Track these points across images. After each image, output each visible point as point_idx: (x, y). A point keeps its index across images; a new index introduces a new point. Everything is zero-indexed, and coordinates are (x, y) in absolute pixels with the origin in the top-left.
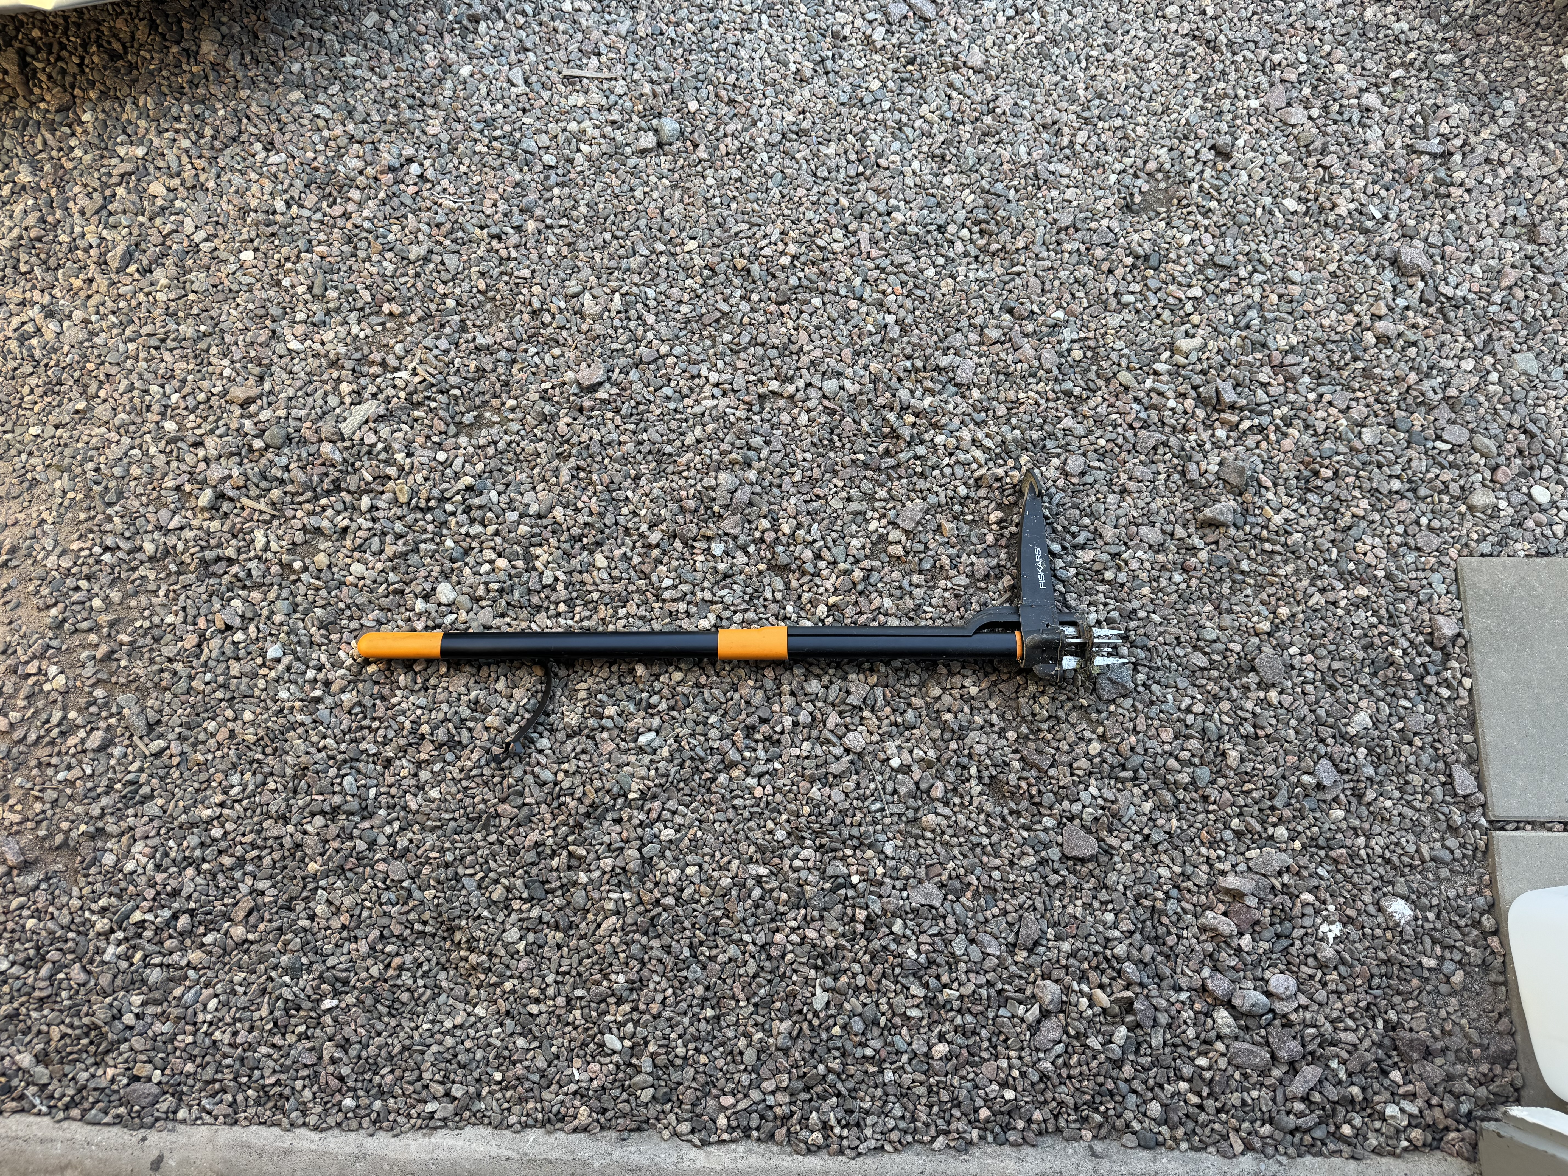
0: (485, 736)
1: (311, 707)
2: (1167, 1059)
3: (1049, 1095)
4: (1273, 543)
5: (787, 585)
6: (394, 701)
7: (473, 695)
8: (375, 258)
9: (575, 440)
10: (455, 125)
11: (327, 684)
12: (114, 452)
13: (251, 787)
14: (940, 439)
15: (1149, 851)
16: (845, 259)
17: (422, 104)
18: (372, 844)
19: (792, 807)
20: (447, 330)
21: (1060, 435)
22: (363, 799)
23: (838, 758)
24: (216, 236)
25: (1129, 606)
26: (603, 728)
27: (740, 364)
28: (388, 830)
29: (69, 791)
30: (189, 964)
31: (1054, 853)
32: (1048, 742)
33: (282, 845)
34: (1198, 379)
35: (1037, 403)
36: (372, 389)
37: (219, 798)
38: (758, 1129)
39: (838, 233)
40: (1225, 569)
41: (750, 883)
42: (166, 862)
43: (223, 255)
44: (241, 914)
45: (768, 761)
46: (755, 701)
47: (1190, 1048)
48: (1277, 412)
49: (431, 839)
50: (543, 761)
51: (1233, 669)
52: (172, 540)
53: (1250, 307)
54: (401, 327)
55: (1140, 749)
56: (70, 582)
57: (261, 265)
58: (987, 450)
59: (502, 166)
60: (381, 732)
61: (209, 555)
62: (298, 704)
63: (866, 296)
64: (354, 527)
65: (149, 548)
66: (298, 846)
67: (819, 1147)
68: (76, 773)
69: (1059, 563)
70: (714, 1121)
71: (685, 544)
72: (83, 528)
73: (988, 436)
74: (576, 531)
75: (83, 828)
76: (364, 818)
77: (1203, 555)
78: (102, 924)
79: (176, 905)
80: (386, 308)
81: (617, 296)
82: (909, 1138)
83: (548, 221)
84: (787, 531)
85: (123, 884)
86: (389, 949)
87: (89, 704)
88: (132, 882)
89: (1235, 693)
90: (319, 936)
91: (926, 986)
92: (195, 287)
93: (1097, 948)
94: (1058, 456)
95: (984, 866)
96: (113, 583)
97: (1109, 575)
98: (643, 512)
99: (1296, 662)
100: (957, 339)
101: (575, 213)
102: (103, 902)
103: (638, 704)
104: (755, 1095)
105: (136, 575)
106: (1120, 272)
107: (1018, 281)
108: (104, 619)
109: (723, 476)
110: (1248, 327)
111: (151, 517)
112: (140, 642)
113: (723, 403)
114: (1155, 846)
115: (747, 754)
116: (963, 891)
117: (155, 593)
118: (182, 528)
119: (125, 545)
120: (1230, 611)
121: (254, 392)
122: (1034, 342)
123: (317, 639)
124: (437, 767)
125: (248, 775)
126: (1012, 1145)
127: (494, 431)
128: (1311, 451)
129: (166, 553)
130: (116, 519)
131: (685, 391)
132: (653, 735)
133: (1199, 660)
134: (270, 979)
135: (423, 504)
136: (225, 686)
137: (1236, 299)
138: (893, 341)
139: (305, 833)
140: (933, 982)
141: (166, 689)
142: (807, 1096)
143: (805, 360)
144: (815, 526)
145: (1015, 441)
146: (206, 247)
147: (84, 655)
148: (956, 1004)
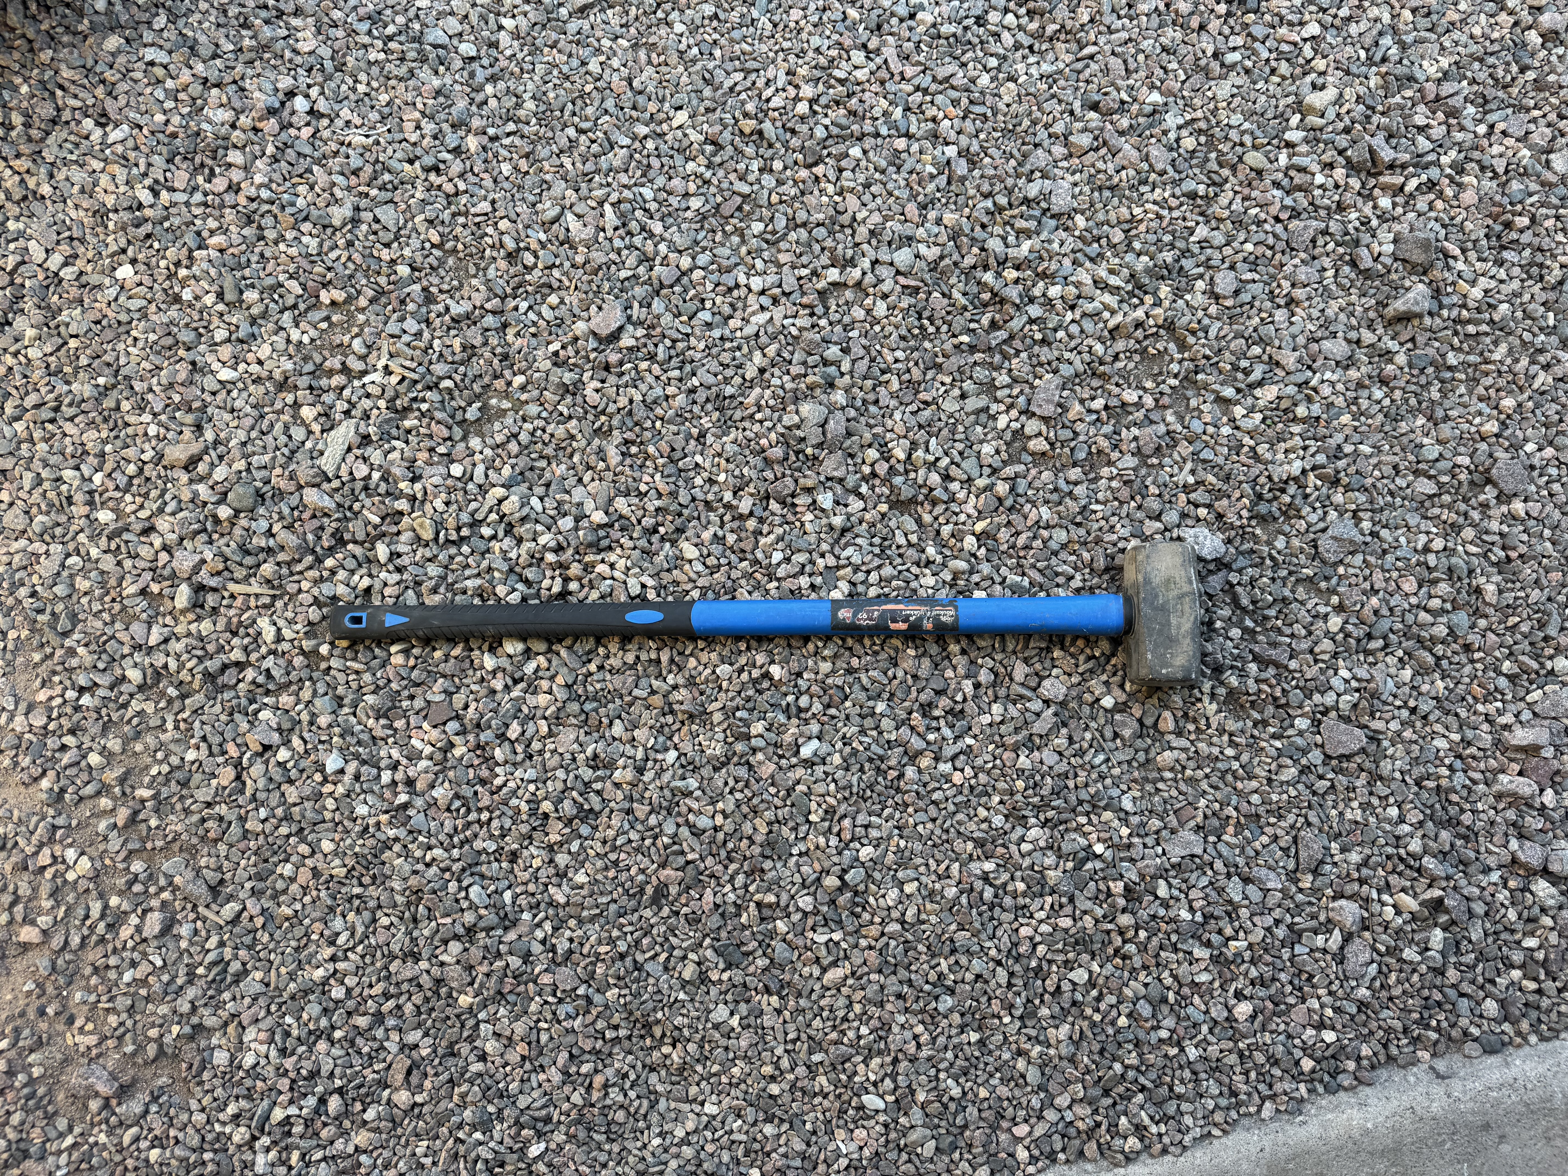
0: (620, 795)
1: (401, 817)
2: (1493, 951)
3: (1374, 1025)
4: (1477, 323)
5: (919, 521)
6: (498, 782)
7: (589, 751)
8: (289, 235)
9: (612, 408)
10: (332, 32)
11: (410, 783)
12: (47, 567)
13: (360, 929)
14: (1054, 291)
15: (1418, 724)
16: (876, 88)
17: (281, 14)
18: (527, 957)
19: (1001, 785)
20: (411, 307)
21: (1196, 249)
22: (497, 907)
23: (1038, 715)
24: (76, 256)
25: (1332, 442)
26: (754, 751)
27: (783, 258)
28: (539, 934)
29: (143, 992)
30: (357, 1148)
31: (1316, 756)
32: (1280, 631)
33: (419, 986)
34: (1342, 141)
35: (1160, 217)
36: (341, 406)
37: (328, 952)
38: (1063, 1150)
39: (858, 57)
40: (1430, 370)
41: (978, 884)
42: (290, 1043)
43: (94, 279)
44: (400, 1077)
45: (957, 738)
46: (923, 673)
47: (1513, 932)
48: (1444, 160)
49: (593, 931)
50: (695, 806)
51: (1465, 488)
52: (159, 660)
53: (1380, 34)
54: (351, 317)
55: (1385, 611)
56: (52, 743)
57: (147, 280)
58: (1115, 290)
59: (411, 71)
60: (495, 823)
61: (213, 665)
62: (384, 818)
63: (913, 129)
64: (377, 586)
65: (135, 676)
66: (439, 982)
67: (1138, 1153)
68: (144, 969)
69: (1239, 411)
70: (1012, 1155)
71: (783, 503)
72: (43, 671)
73: (1111, 272)
74: (648, 522)
75: (175, 1029)
76: (506, 929)
77: (1401, 359)
78: (240, 1135)
79: (319, 1089)
80: (325, 297)
81: (607, 207)
82: (1234, 1115)
83: (491, 131)
84: (902, 456)
85: (248, 1083)
86: (585, 1068)
87: (130, 884)
88: (258, 1076)
89: (1475, 515)
90: (499, 1076)
91: (1208, 944)
92: (73, 329)
93: (1390, 850)
94: (1201, 276)
95: (1239, 793)
96: (105, 729)
97: (1301, 411)
98: (722, 478)
99: (1536, 461)
100: (1040, 158)
101: (521, 113)
102: (231, 1109)
103: (787, 710)
104: (1051, 1115)
105: (130, 713)
106: (1214, 25)
107: (1094, 67)
108: (111, 776)
109: (806, 408)
110: (1384, 60)
111: (122, 636)
112: (165, 792)
113: (778, 313)
114: (1425, 718)
115: (931, 737)
116: (1223, 827)
117: (162, 727)
118: (166, 641)
119: (103, 680)
120: (1447, 418)
121: (195, 448)
122: (1135, 140)
123: (379, 732)
124: (575, 846)
125: (351, 916)
126: (1346, 1089)
127: (509, 421)
128: (1498, 198)
129: (158, 675)
130: (81, 650)
131: (727, 310)
132: (815, 743)
133: (1426, 487)
134: (458, 1140)
135: (454, 536)
136: (288, 818)
137: (1364, 26)
138: (963, 179)
139: (442, 964)
140: (1215, 939)
141: (216, 841)
142: (1110, 1101)
143: (862, 232)
144: (933, 440)
145: (1147, 271)
146: (68, 273)
147: (102, 826)
148: (1247, 955)
